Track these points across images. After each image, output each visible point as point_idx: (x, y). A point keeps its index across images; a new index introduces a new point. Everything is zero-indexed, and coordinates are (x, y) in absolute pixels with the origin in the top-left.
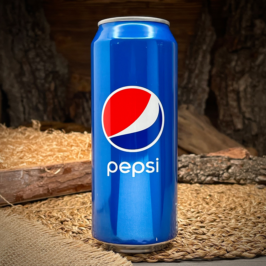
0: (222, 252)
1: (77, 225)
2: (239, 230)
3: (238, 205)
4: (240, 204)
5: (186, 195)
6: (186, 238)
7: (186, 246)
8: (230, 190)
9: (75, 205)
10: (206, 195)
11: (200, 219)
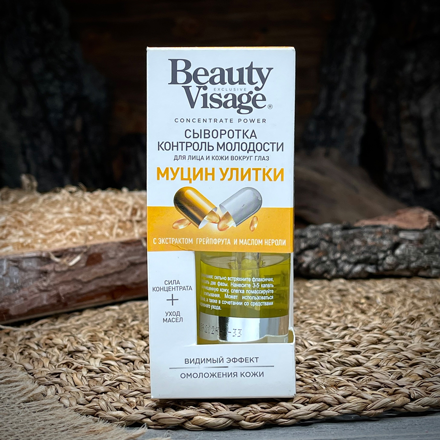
0: (399, 400)
1: (99, 357)
2: (431, 355)
3: (425, 312)
4: (429, 310)
5: (320, 299)
6: (322, 373)
7: (323, 389)
8: (405, 286)
9: (102, 325)
10: (360, 298)
11: (349, 339)
